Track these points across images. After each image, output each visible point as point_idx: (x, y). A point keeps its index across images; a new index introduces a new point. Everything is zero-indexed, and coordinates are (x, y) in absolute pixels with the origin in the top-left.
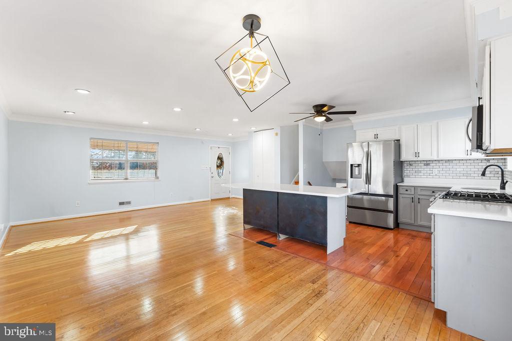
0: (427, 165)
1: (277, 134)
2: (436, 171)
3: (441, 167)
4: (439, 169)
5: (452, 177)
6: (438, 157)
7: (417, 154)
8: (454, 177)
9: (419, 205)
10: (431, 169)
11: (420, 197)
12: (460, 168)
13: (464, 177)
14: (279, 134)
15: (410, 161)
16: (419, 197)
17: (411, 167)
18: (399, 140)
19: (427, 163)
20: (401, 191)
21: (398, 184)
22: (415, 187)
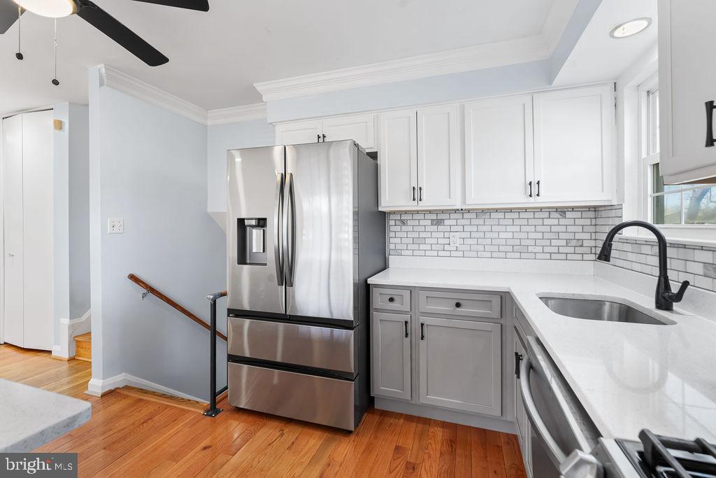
0: (438, 222)
1: (59, 125)
2: (456, 239)
3: (466, 228)
4: (464, 235)
5: (489, 255)
6: (464, 202)
7: (417, 193)
8: (495, 255)
9: (422, 344)
10: (447, 235)
11: (427, 320)
12: (507, 231)
13: (513, 255)
14: (66, 126)
15: (401, 213)
16: (423, 319)
17: (404, 228)
18: (374, 156)
19: (438, 217)
20: (378, 301)
21: (370, 281)
22: (411, 290)
